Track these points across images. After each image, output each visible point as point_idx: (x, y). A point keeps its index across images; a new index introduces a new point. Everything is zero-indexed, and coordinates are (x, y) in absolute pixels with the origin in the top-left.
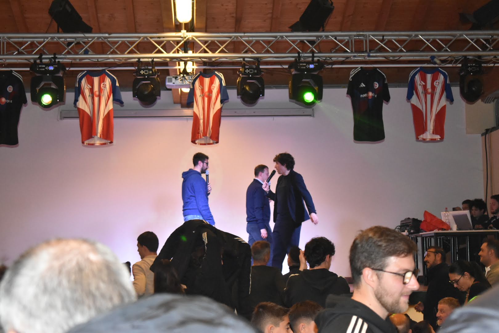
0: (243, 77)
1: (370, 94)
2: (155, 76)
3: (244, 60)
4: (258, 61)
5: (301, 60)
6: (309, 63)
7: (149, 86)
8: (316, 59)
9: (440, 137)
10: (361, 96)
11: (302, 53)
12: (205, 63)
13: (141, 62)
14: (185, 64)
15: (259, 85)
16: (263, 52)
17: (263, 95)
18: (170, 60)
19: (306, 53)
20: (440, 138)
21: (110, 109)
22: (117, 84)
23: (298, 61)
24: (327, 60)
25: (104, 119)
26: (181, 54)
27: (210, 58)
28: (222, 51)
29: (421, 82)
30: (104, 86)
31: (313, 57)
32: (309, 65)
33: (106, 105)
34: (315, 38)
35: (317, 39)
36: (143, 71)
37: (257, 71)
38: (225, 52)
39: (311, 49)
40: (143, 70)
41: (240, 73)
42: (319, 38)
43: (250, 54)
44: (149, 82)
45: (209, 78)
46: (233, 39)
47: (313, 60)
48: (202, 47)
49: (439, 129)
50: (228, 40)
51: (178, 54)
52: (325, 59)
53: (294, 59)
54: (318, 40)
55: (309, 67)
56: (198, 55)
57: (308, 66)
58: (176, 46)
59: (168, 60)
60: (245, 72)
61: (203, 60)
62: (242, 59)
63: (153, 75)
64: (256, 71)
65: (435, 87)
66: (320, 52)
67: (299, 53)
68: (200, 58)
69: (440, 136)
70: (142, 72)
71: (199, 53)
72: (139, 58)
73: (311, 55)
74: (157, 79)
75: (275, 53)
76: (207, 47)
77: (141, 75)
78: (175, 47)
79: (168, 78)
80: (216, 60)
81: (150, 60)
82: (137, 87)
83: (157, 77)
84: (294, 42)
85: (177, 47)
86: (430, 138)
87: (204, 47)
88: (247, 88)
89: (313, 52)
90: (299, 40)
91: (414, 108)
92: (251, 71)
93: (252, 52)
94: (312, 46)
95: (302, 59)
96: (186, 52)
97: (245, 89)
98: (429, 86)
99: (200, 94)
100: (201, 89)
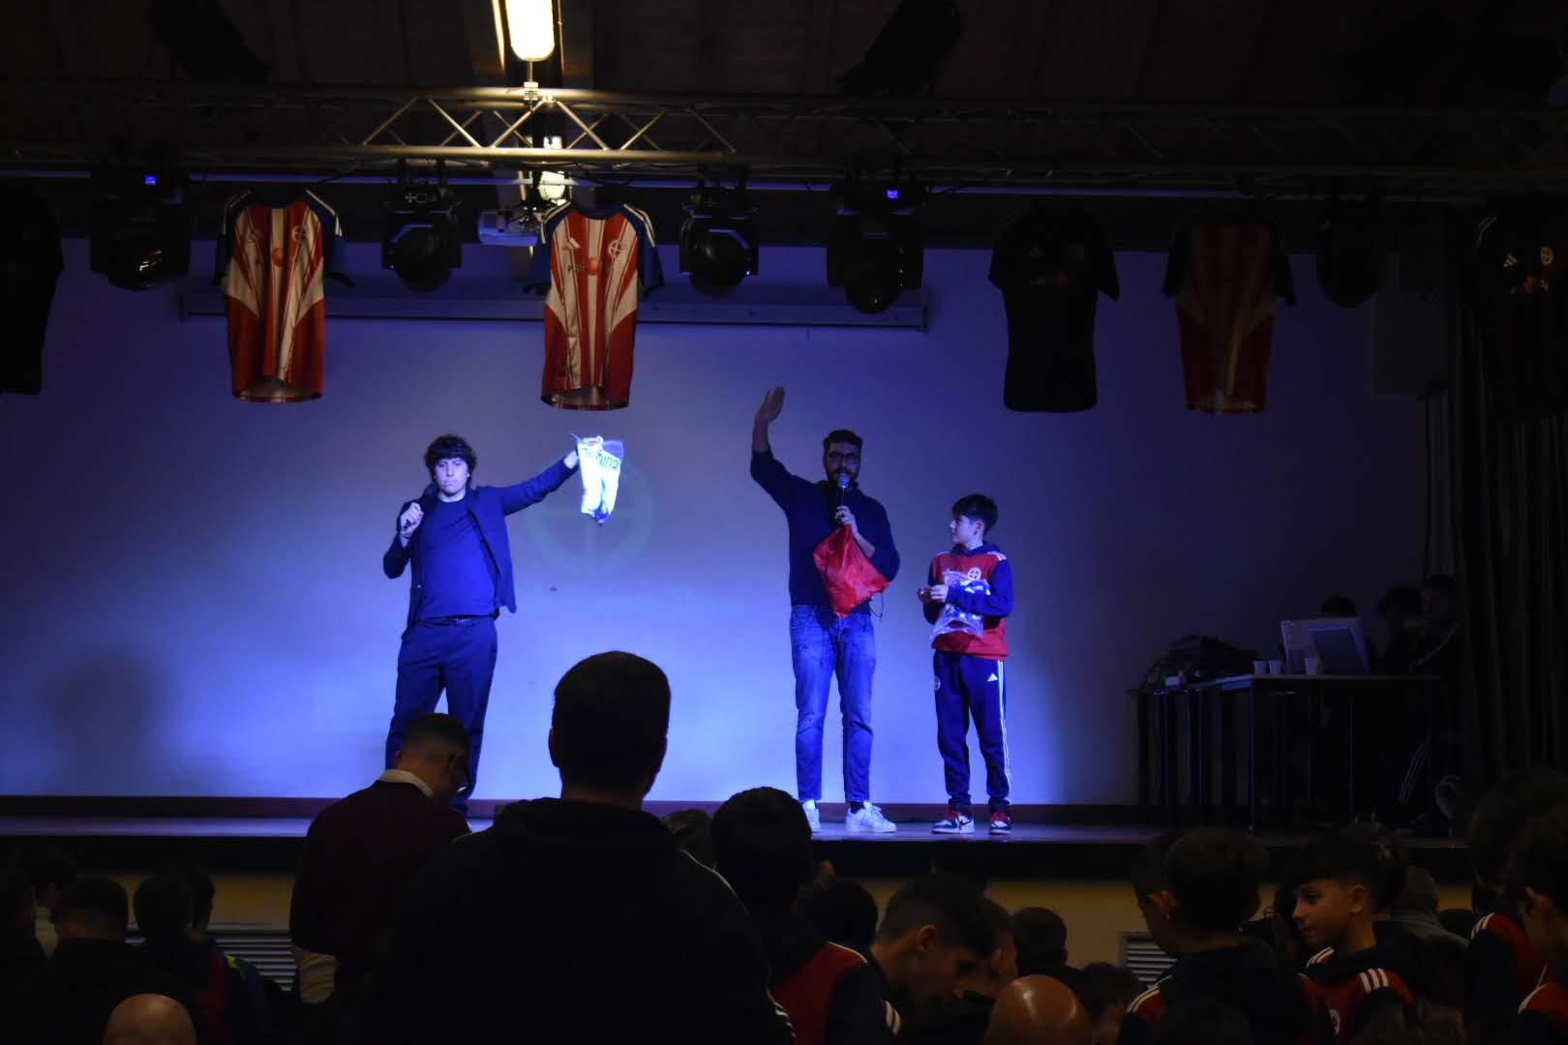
0: (697, 220)
2: (447, 209)
3: (702, 171)
7: (430, 238)
10: (1032, 282)
12: (591, 176)
14: (537, 177)
15: (743, 242)
16: (756, 149)
20: (1253, 408)
21: (315, 301)
22: (338, 231)
23: (853, 177)
25: (296, 330)
26: (526, 150)
27: (604, 162)
28: (641, 144)
29: (1204, 249)
30: (300, 234)
31: (898, 167)
33: (305, 289)
36: (414, 194)
40: (415, 190)
41: (690, 209)
43: (718, 153)
44: (429, 226)
45: (604, 221)
47: (897, 176)
48: (583, 131)
49: (1252, 383)
50: (658, 113)
51: (518, 149)
56: (569, 152)
58: (508, 125)
59: (485, 163)
60: (703, 204)
61: (586, 166)
62: (696, 167)
63: (440, 208)
64: (734, 204)
65: (1245, 262)
66: (919, 153)
68: (578, 160)
69: (1254, 403)
70: (410, 198)
71: (573, 148)
72: (402, 158)
73: (891, 162)
74: (453, 218)
76: (594, 130)
77: (405, 205)
78: (508, 128)
79: (484, 216)
80: (623, 168)
81: (433, 162)
82: (396, 240)
83: (452, 213)
85: (512, 128)
87: (588, 131)
88: (709, 251)
89: (898, 154)
93: (725, 149)
97: (701, 253)
98: (1227, 259)
99: (568, 264)
100: (575, 250)
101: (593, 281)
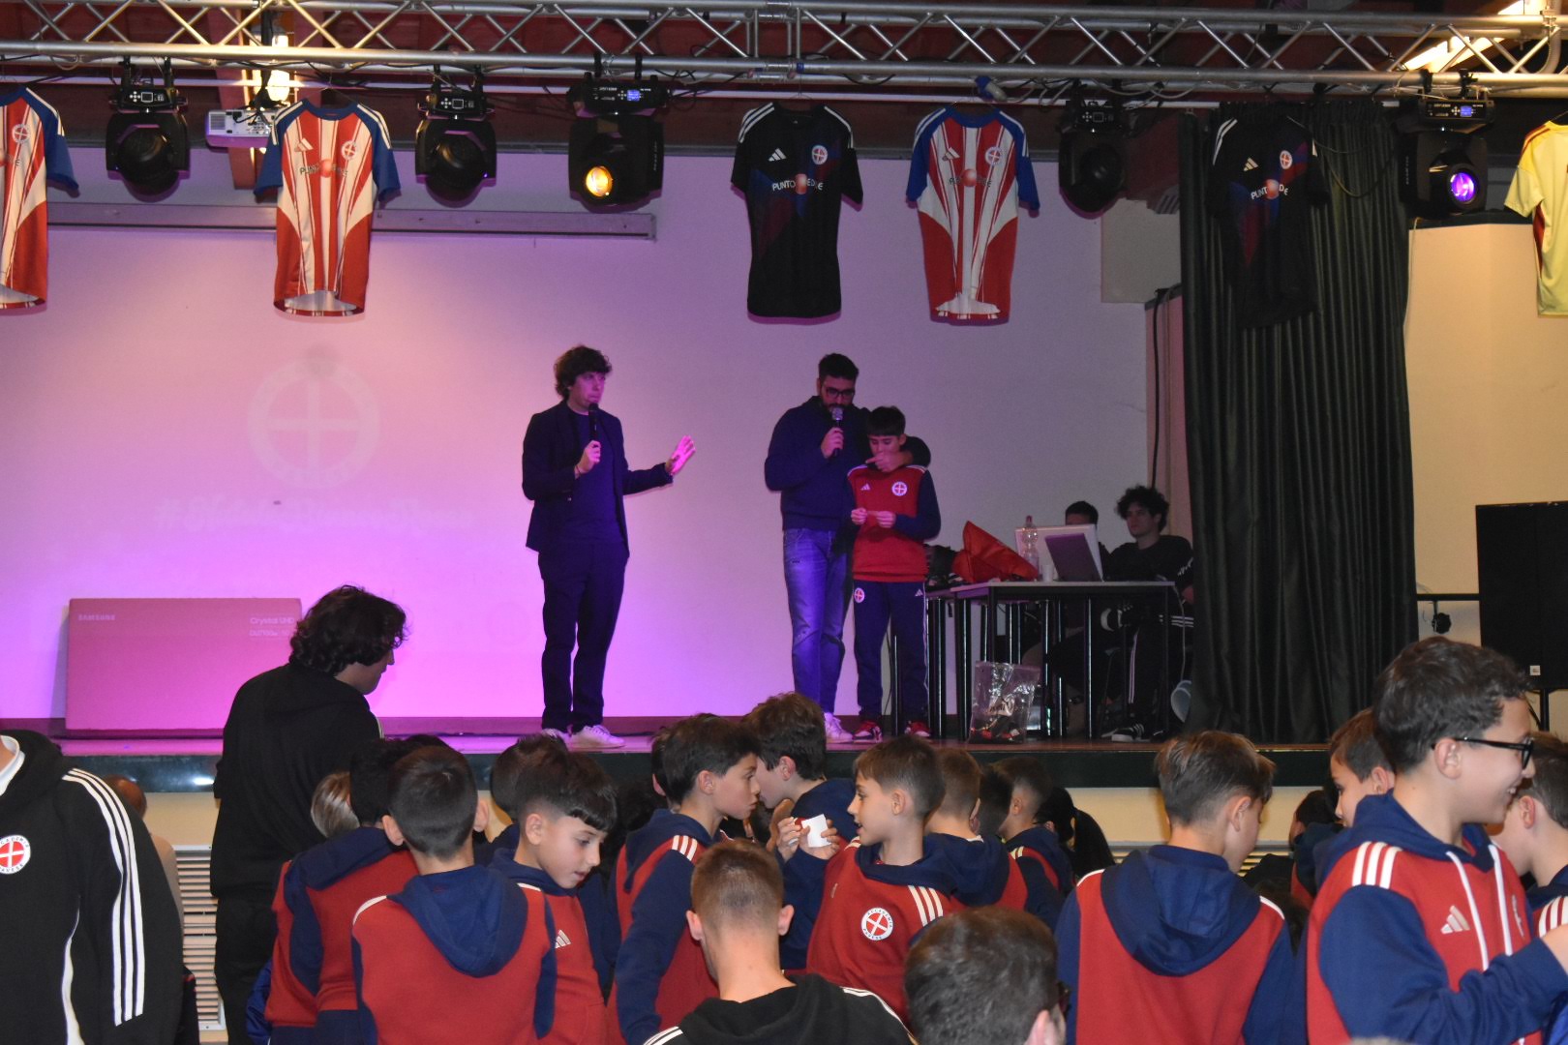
0: (433, 120)
1: (803, 180)
2: (174, 108)
3: (437, 71)
4: (478, 74)
5: (603, 76)
6: (627, 85)
7: (157, 138)
8: (646, 74)
9: (998, 311)
10: (775, 186)
11: (608, 56)
12: (321, 76)
13: (134, 66)
14: (266, 76)
15: (480, 145)
16: (493, 49)
17: (493, 174)
18: (219, 64)
19: (618, 55)
20: (997, 314)
21: (37, 204)
22: (60, 131)
23: (593, 77)
24: (680, 80)
25: (18, 233)
26: (254, 49)
27: (338, 62)
28: (374, 44)
29: (947, 151)
30: (21, 134)
31: (639, 67)
32: (626, 92)
33: (26, 191)
34: (647, 13)
35: (653, 16)
36: (139, 94)
37: (475, 105)
38: (384, 47)
39: (634, 44)
40: (139, 90)
41: (426, 110)
42: (659, 14)
43: (455, 53)
44: (156, 126)
45: (337, 122)
46: (407, 7)
47: (638, 77)
48: (313, 28)
49: (996, 286)
50: (393, 11)
51: (246, 47)
52: (674, 76)
53: (582, 72)
54: (656, 18)
55: (625, 98)
56: (301, 51)
57: (622, 95)
58: (236, 23)
59: (213, 62)
60: (438, 105)
61: (317, 65)
62: (431, 68)
63: (167, 108)
64: (471, 105)
65: (989, 165)
66: (659, 54)
67: (597, 55)
68: (308, 60)
69: (998, 308)
70: (135, 97)
71: (306, 45)
72: (127, 56)
73: (632, 62)
74: (181, 119)
75: (531, 52)
76: (327, 29)
77: (130, 104)
78: (235, 26)
79: (213, 116)
80: (354, 69)
81: (160, 61)
82: (120, 141)
83: (180, 112)
84: (585, 21)
85: (241, 26)
86: (970, 312)
87: (320, 28)
88: (445, 153)
89: (639, 54)
90: (600, 16)
91: (928, 225)
92: (458, 104)
93: (463, 49)
94: (638, 36)
95: (608, 73)
96: (266, 42)
97: (437, 155)
98: (970, 163)
99: (301, 165)
100: (308, 152)
101: (326, 183)
